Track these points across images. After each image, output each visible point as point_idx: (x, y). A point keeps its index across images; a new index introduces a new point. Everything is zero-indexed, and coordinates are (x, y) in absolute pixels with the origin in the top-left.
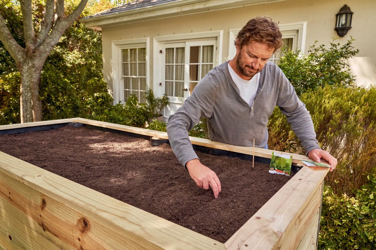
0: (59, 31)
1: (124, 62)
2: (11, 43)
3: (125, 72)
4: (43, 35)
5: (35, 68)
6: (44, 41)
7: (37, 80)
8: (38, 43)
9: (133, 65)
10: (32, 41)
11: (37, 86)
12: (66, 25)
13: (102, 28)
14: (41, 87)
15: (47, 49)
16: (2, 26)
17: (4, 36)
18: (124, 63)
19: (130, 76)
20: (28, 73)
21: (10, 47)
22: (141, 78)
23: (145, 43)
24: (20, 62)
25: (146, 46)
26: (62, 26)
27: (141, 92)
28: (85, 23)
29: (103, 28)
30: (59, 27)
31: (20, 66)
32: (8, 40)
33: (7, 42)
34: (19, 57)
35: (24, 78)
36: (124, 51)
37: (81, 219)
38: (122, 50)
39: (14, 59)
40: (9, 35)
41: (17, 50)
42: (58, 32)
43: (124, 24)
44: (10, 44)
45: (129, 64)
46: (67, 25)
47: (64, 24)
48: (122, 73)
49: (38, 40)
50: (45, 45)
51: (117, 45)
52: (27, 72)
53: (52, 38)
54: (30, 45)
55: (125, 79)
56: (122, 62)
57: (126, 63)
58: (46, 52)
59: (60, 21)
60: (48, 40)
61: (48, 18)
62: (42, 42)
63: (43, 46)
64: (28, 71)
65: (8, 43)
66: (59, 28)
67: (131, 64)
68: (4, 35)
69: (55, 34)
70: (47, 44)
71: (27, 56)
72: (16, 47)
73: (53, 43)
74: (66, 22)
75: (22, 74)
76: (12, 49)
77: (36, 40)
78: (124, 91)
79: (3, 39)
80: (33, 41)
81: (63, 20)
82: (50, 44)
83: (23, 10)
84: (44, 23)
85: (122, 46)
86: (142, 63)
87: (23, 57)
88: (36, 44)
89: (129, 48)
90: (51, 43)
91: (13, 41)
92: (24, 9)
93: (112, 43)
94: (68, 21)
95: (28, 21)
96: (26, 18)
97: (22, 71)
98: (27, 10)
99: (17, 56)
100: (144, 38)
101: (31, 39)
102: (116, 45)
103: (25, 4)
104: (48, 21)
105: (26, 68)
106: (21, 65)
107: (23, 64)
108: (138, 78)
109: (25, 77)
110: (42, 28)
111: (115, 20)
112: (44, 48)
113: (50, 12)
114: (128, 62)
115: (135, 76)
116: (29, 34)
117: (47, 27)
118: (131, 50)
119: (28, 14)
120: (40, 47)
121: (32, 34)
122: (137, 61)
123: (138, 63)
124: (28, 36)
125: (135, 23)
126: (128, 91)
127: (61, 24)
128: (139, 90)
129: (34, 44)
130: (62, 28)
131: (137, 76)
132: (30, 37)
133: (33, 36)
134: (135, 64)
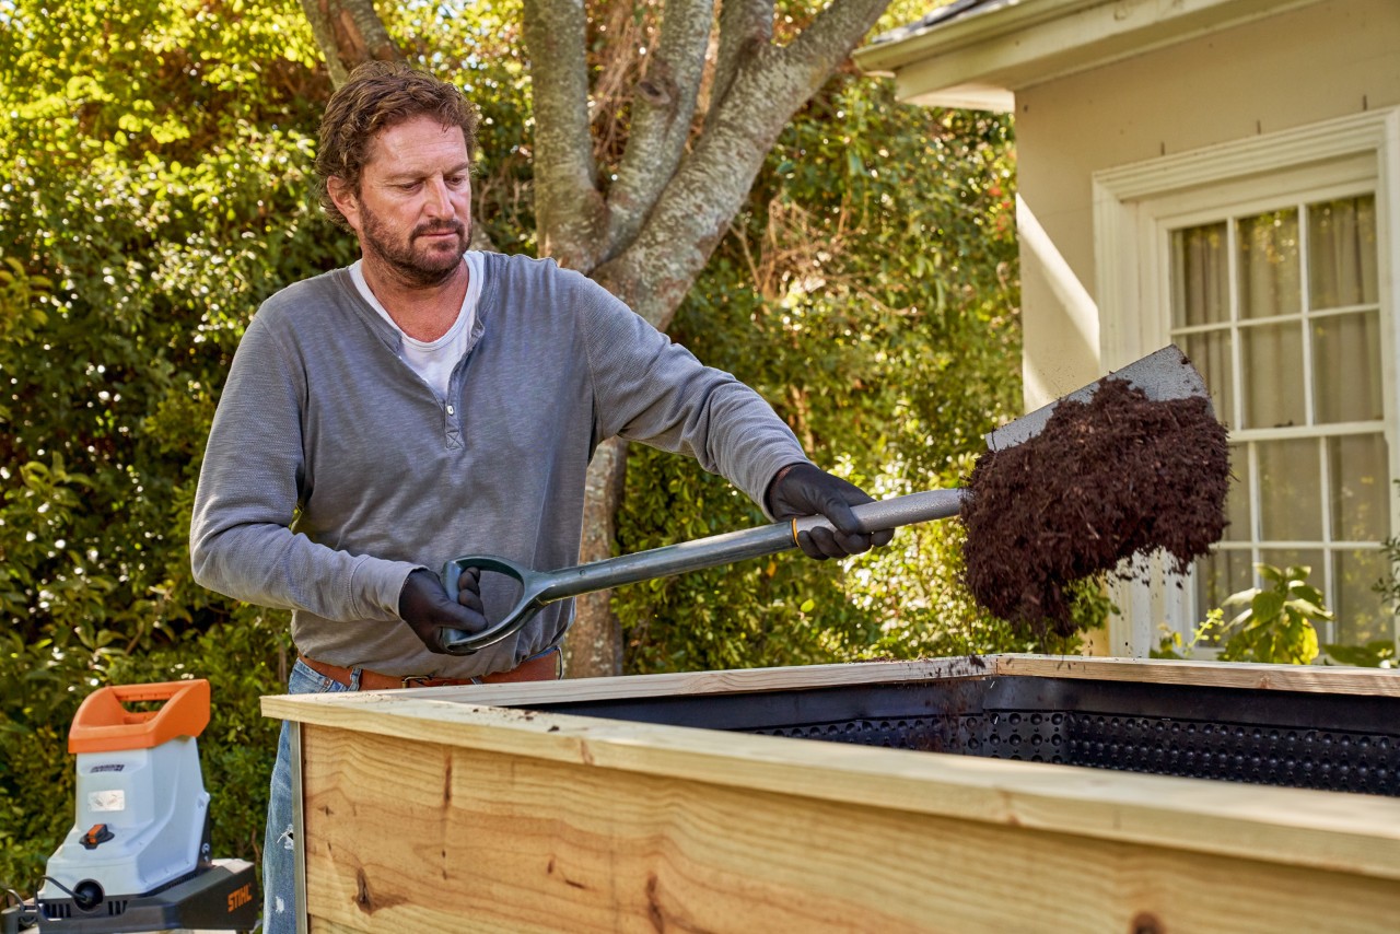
0: (747, 135)
1: (1189, 323)
4: (646, 175)
6: (652, 212)
7: (603, 483)
8: (613, 234)
9: (1265, 348)
10: (579, 219)
12: (795, 91)
13: (1017, 94)
15: (674, 267)
18: (1190, 337)
22: (1335, 441)
23: (1373, 152)
25: (1375, 177)
26: (768, 96)
27: (1339, 555)
28: (897, 69)
29: (1028, 89)
30: (752, 109)
36: (1193, 244)
38: (1174, 233)
42: (745, 144)
43: (1192, 35)
45: (1235, 335)
46: (801, 85)
47: (779, 81)
49: (616, 208)
50: (661, 236)
51: (1136, 201)
53: (704, 188)
54: (570, 247)
56: (1176, 325)
57: (1207, 336)
58: (668, 284)
59: (757, 68)
60: (678, 207)
61: (683, 55)
62: (638, 224)
63: (648, 245)
66: (746, 118)
67: (1247, 333)
69: (720, 157)
70: (670, 229)
73: (712, 221)
74: (792, 71)
77: (608, 211)
80: (588, 217)
81: (775, 59)
82: (689, 231)
83: (540, 23)
84: (657, 94)
85: (1170, 205)
86: (1338, 319)
88: (600, 237)
89: (1229, 208)
90: (699, 219)
92: (541, 16)
93: (1101, 193)
94: (810, 60)
95: (564, 89)
96: (553, 75)
98: (563, 19)
100: (1361, 118)
101: (578, 204)
102: (1122, 202)
104: (683, 73)
108: (1314, 441)
110: (647, 130)
111: (1121, 13)
112: (653, 261)
113: (694, 15)
114: (1228, 319)
115: (1290, 424)
116: (562, 178)
117: (672, 118)
118: (1246, 224)
119: (566, 44)
120: (630, 255)
121: (585, 172)
122: (1298, 310)
123: (1311, 320)
124: (560, 189)
125: (1282, 14)
126: (1229, 552)
127: (759, 87)
128: (1327, 544)
129: (589, 237)
130: (765, 112)
131: (1303, 423)
132: (567, 193)
133: (585, 183)
134: (1277, 329)
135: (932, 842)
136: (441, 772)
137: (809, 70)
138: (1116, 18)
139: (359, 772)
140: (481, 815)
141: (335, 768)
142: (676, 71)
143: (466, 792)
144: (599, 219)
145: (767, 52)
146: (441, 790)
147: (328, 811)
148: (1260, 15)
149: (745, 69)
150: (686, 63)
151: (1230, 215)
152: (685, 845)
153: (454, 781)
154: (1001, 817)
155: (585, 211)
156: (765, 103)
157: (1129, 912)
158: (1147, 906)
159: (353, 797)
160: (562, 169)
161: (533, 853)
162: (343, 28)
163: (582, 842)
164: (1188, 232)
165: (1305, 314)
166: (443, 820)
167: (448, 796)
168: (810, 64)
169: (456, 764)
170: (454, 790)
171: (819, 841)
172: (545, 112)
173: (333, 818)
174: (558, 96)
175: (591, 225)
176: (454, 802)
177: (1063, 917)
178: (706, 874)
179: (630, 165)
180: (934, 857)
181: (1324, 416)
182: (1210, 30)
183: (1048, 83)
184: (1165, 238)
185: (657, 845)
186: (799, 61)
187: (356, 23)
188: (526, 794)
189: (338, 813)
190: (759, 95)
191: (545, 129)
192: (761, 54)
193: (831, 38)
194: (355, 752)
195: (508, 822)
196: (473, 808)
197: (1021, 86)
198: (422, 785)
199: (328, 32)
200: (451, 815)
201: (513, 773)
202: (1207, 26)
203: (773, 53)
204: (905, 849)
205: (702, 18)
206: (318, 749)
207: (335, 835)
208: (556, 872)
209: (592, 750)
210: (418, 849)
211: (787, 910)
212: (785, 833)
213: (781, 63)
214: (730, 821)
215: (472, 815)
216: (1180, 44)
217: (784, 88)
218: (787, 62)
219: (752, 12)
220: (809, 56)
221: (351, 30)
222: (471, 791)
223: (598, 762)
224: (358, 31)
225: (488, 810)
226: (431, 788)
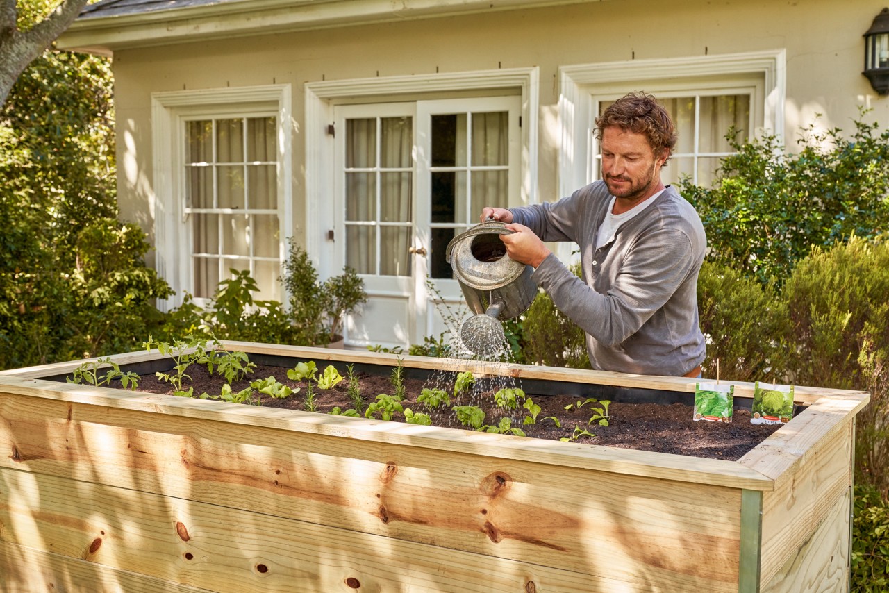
0: (7, 73)
1: (193, 161)
12: (31, 55)
19: (215, 210)
26: (18, 55)
30: (10, 61)
38: (187, 122)
45: (215, 169)
46: (33, 51)
47: (23, 49)
48: (187, 198)
51: (172, 108)
55: (197, 219)
56: (187, 162)
59: (13, 42)
66: (7, 65)
67: (218, 167)
74: (29, 45)
78: (195, 258)
81: (21, 39)
85: (187, 111)
89: (214, 116)
102: (165, 107)
111: (170, 28)
114: (212, 162)
115: (237, 208)
122: (243, 162)
123: (247, 166)
126: (207, 258)
127: (13, 51)
128: (252, 257)
130: (16, 63)
131: (243, 208)
137: (38, 45)
145: (17, 35)
148: (230, 37)
149: (6, 42)
151: (214, 118)
156: (16, 59)
165: (245, 163)
168: (39, 43)
183: (130, 50)
184: (183, 124)
186: (33, 41)
190: (13, 55)
192: (14, 36)
193: (48, 32)
197: (116, 49)
203: (20, 36)
213: (24, 41)
217: (25, 53)
218: (27, 41)
219: (7, 14)
220: (38, 40)
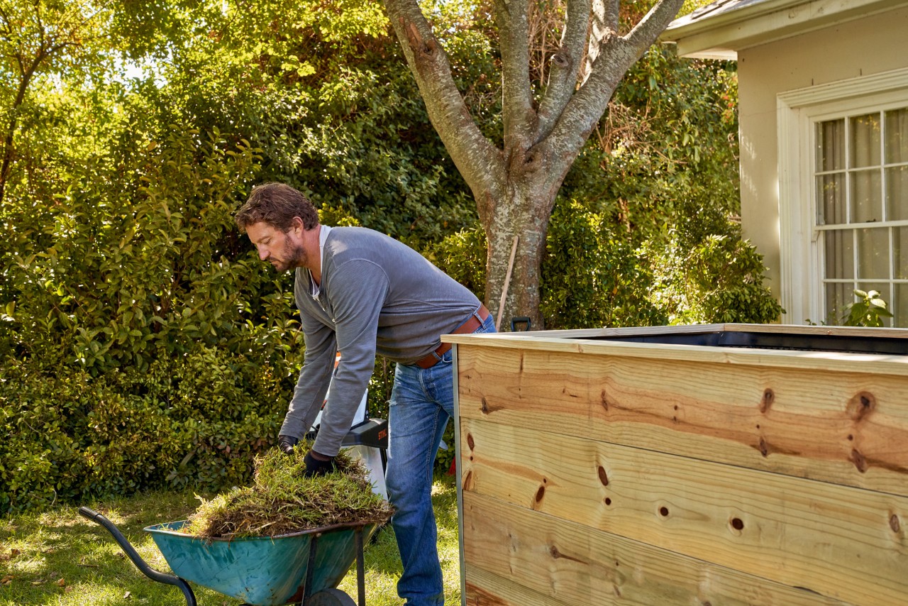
0: (605, 81)
1: (825, 169)
2: (467, 135)
3: (828, 209)
4: (557, 101)
5: (532, 212)
6: (559, 119)
7: (536, 249)
8: (540, 130)
9: (863, 181)
10: (524, 123)
11: (534, 271)
12: (629, 59)
13: (739, 52)
14: (546, 273)
15: (570, 146)
16: (446, 87)
17: (447, 117)
18: (825, 176)
20: (510, 230)
21: (462, 149)
22: (896, 229)
24: (487, 195)
26: (616, 62)
27: (897, 286)
28: (678, 40)
29: (745, 50)
30: (607, 68)
31: (486, 208)
32: (458, 129)
33: (457, 135)
34: (487, 177)
35: (497, 246)
36: (828, 129)
37: (855, 397)
38: (817, 124)
39: (471, 185)
40: (462, 113)
41: (481, 156)
42: (604, 85)
43: (827, 25)
44: (463, 139)
45: (848, 176)
46: (631, 55)
47: (621, 55)
48: (818, 213)
49: (542, 117)
50: (564, 131)
51: (799, 108)
52: (508, 224)
53: (584, 107)
54: (520, 136)
55: (831, 237)
56: (818, 170)
57: (834, 176)
58: (567, 154)
59: (611, 48)
60: (572, 116)
61: (574, 42)
62: (552, 125)
63: (558, 135)
64: (509, 220)
65: (459, 138)
66: (605, 73)
67: (854, 175)
68: (449, 114)
69: (592, 92)
70: (568, 127)
71: (508, 172)
72: (478, 149)
73: (588, 123)
74: (627, 49)
75: (493, 232)
76: (467, 155)
77: (538, 118)
78: (827, 285)
79: (444, 125)
80: (529, 122)
81: (619, 44)
82: (577, 128)
83: (506, 28)
84: (562, 61)
85: (816, 110)
86: (900, 168)
87: (499, 179)
88: (534, 132)
89: (845, 112)
90: (582, 122)
91: (470, 128)
92: (506, 25)
93: (781, 104)
95: (517, 60)
96: (512, 53)
97: (491, 222)
98: (517, 26)
99: (482, 177)
101: (524, 115)
102: (792, 108)
103: (510, 11)
104: (574, 50)
105: (503, 211)
106: (492, 205)
107: (496, 199)
108: (887, 228)
109: (501, 241)
110: (557, 79)
111: (792, 16)
112: (560, 143)
113: (580, 22)
114: (845, 168)
115: (875, 221)
116: (516, 103)
117: (569, 73)
118: (854, 120)
119: (518, 38)
120: (549, 140)
121: (527, 100)
122: (880, 164)
123: (885, 169)
124: (515, 108)
125: (873, 15)
126: (843, 284)
127: (611, 57)
128: (892, 280)
129: (529, 131)
130: (614, 70)
131: (881, 220)
132: (519, 110)
133: (528, 106)
134: (870, 173)
135: (702, 372)
136: (519, 360)
137: (636, 48)
138: (789, 17)
139: (483, 362)
140: (536, 375)
141: (472, 361)
142: (571, 50)
143: (530, 366)
144: (534, 122)
145: (615, 40)
146: (519, 366)
147: (469, 377)
148: (862, 16)
150: (576, 46)
151: (846, 115)
152: (616, 379)
153: (524, 363)
154: (725, 361)
155: (527, 119)
156: (614, 65)
157: (763, 389)
158: (769, 387)
159: (480, 371)
160: (516, 99)
161: (557, 386)
162: (411, 31)
163: (576, 381)
164: (825, 124)
165: (883, 166)
166: (520, 377)
167: (521, 368)
168: (637, 45)
169: (525, 357)
170: (524, 366)
171: (665, 374)
172: (508, 71)
173: (471, 380)
174: (515, 63)
175: (530, 125)
176: (524, 370)
177: (743, 392)
178: (624, 388)
179: (549, 97)
180: (703, 377)
181: (892, 217)
182: (837, 23)
183: (755, 47)
184: (813, 126)
185: (606, 380)
186: (631, 44)
187: (417, 29)
188: (554, 365)
189: (473, 378)
190: (611, 61)
191: (508, 79)
192: (612, 41)
193: (647, 33)
194: (481, 355)
195: (547, 376)
196: (533, 372)
197: (741, 49)
198: (511, 365)
199: (404, 32)
200: (523, 375)
201: (549, 359)
202: (836, 21)
203: (618, 40)
204: (693, 375)
205: (584, 23)
206: (464, 355)
207: (472, 386)
208: (566, 392)
209: (583, 348)
210: (509, 389)
211: (653, 398)
212: (652, 373)
213: (622, 45)
214: (633, 370)
215: (532, 374)
216: (822, 29)
217: (624, 58)
218: (625, 44)
220: (636, 41)
221: (415, 32)
222: (530, 365)
223: (584, 352)
224: (418, 33)
225: (539, 372)
226: (515, 366)
